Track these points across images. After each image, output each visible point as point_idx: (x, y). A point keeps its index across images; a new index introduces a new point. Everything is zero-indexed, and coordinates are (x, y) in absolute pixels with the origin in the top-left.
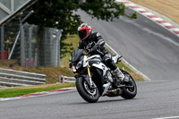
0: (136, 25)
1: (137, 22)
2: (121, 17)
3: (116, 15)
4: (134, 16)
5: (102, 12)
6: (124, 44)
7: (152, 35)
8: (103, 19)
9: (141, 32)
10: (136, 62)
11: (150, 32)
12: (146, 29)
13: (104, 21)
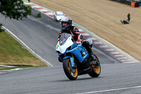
0: (41, 22)
1: (41, 20)
2: (28, 16)
3: (25, 15)
4: (39, 15)
5: (13, 13)
6: (31, 38)
7: (53, 30)
8: (14, 18)
9: (44, 28)
10: (41, 52)
11: (52, 28)
12: (48, 26)
13: (15, 20)
